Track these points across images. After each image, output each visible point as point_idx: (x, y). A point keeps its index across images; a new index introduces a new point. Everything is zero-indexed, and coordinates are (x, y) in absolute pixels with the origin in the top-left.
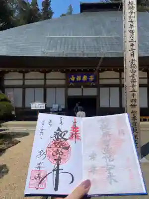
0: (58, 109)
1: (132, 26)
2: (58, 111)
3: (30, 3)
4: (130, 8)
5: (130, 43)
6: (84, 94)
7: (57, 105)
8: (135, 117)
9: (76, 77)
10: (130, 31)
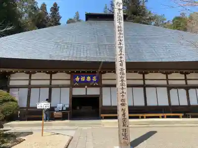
0: (62, 108)
1: (120, 44)
2: (62, 110)
3: (39, 8)
4: (119, 31)
5: (119, 56)
6: (88, 94)
7: (61, 105)
8: (124, 114)
9: (80, 77)
10: (119, 47)
